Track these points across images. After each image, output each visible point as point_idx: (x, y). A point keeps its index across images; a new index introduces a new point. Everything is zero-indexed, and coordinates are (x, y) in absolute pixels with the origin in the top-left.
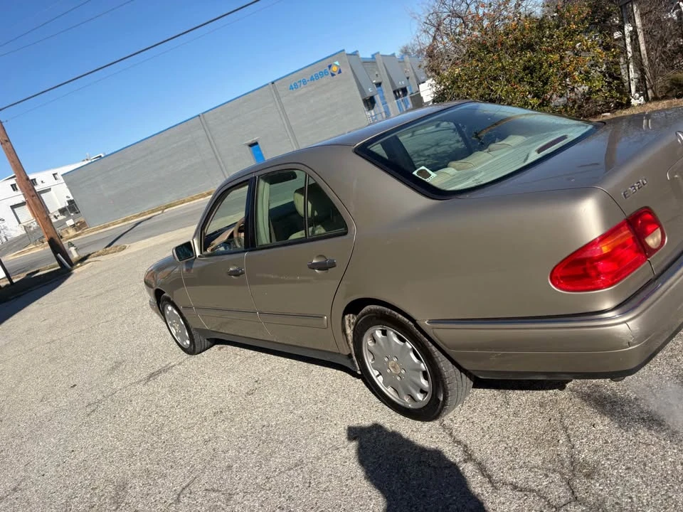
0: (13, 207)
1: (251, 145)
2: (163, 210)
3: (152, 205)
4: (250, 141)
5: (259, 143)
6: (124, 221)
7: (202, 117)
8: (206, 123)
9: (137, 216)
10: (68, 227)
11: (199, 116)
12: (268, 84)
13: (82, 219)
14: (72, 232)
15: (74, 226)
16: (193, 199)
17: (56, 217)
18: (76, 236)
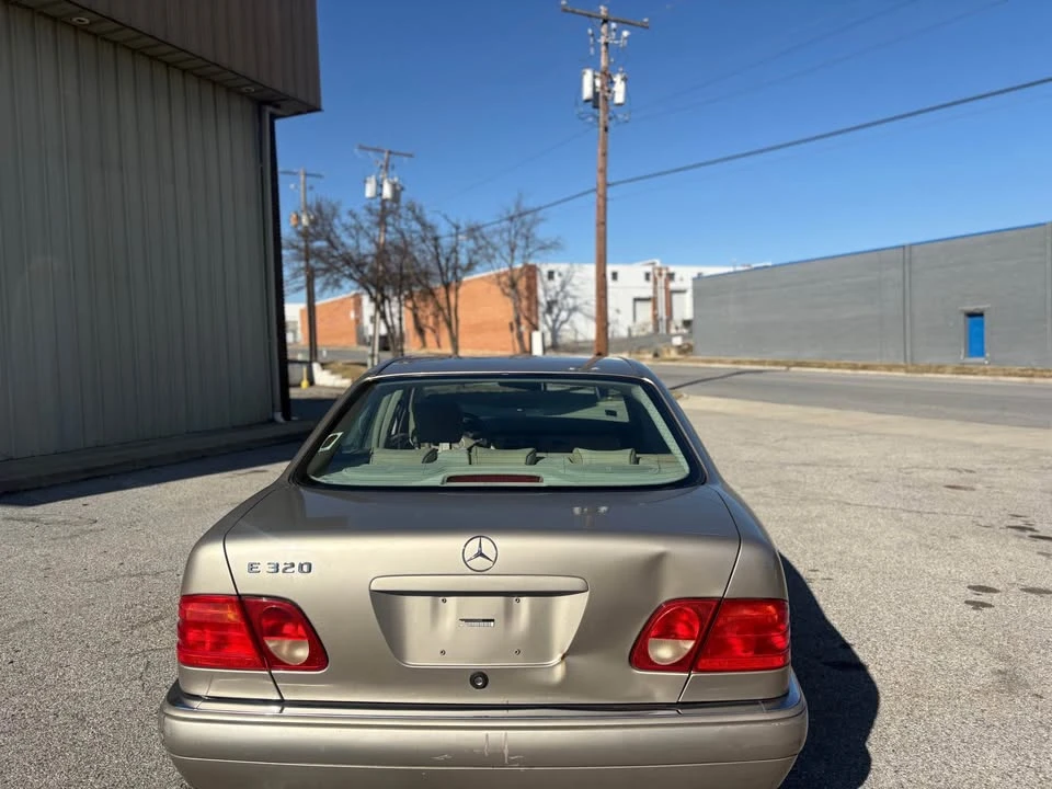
0: (636, 300)
1: (971, 315)
2: (789, 366)
3: (781, 355)
4: (971, 308)
5: (986, 315)
6: (735, 363)
7: (907, 249)
8: (910, 263)
9: (753, 363)
10: (673, 346)
11: (904, 247)
12: (1044, 224)
13: (691, 342)
14: (674, 354)
15: (679, 347)
16: (838, 366)
17: (677, 328)
18: (674, 360)
